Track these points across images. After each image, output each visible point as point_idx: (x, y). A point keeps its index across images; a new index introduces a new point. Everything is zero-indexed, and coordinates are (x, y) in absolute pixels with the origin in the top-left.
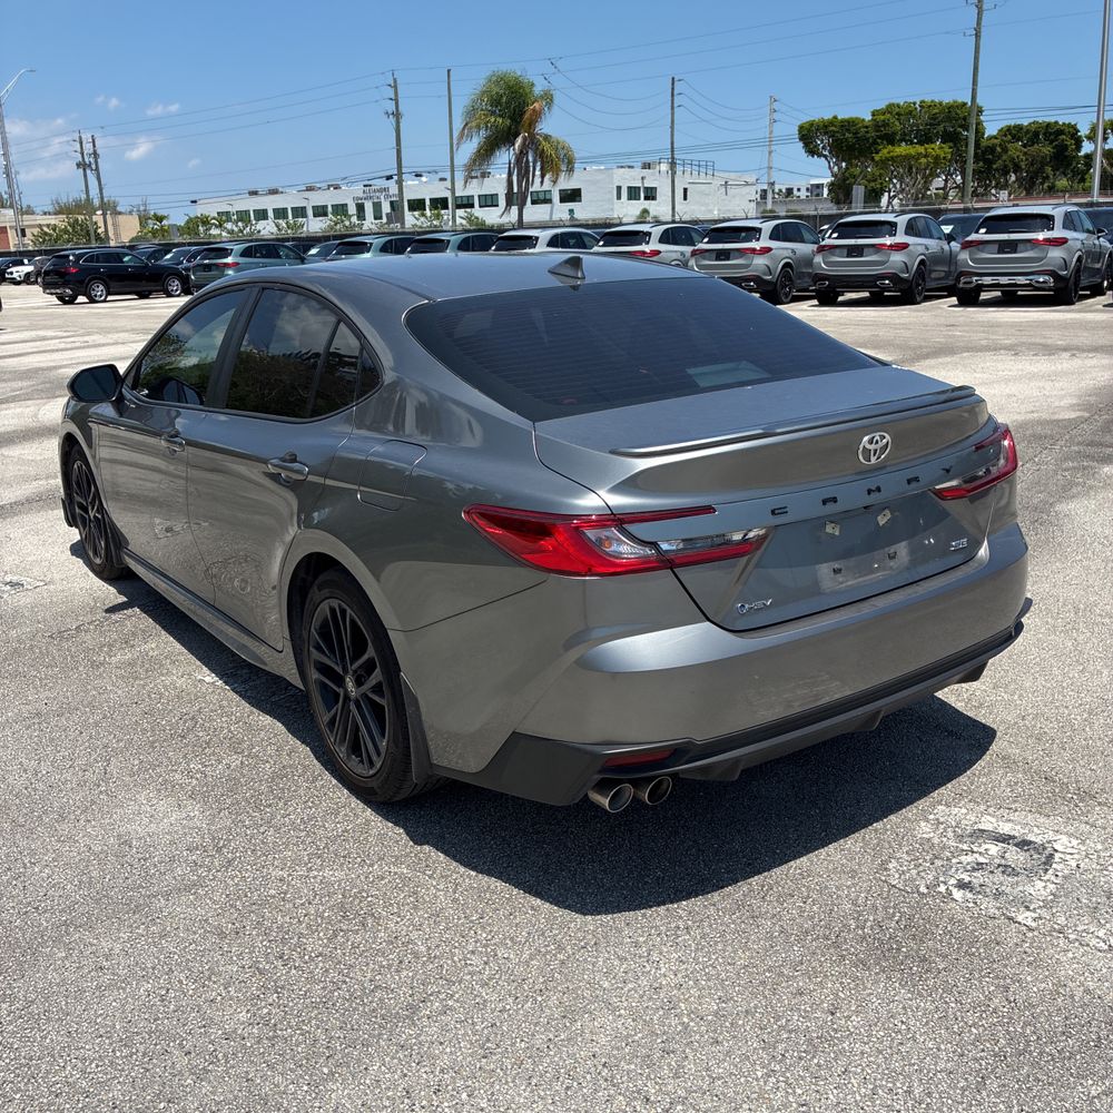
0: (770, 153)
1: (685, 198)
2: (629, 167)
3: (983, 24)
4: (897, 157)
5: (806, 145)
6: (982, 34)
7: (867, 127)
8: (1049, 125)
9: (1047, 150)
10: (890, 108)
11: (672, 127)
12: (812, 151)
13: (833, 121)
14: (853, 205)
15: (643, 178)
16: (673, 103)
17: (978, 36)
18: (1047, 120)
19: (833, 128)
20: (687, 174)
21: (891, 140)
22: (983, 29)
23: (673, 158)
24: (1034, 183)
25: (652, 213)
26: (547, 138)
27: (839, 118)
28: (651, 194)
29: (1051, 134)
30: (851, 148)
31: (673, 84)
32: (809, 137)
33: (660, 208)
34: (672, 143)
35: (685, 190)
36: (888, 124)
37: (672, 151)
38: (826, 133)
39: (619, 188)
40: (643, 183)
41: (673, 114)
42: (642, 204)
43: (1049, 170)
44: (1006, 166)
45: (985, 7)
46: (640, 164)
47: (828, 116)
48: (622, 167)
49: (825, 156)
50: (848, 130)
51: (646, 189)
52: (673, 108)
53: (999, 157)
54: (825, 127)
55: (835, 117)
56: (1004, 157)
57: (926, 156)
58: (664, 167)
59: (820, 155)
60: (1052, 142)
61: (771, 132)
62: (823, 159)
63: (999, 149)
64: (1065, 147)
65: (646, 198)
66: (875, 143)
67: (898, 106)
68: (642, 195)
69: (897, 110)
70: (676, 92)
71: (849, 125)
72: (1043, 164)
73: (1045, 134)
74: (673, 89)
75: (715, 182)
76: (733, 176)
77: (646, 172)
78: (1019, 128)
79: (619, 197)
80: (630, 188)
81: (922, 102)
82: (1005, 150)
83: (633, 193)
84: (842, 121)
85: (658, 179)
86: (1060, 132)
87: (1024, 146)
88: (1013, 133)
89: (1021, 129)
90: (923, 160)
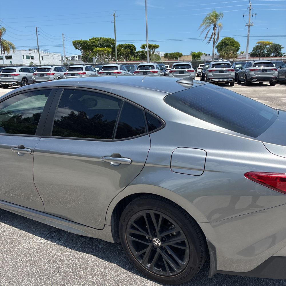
0: (64, 48)
1: (42, 59)
2: (25, 50)
3: (115, 20)
4: (99, 50)
5: (75, 47)
6: (115, 22)
7: (90, 43)
8: (128, 45)
9: (129, 50)
10: (93, 39)
11: (37, 40)
12: (77, 48)
13: (81, 41)
14: (93, 62)
15: (30, 53)
16: (37, 34)
17: (114, 23)
18: (128, 43)
19: (81, 43)
20: (42, 53)
21: (96, 46)
22: (115, 21)
23: (38, 48)
24: (127, 58)
25: (34, 63)
26: (4, 41)
27: (83, 40)
28: (33, 58)
29: (129, 47)
30: (86, 48)
31: (36, 29)
32: (76, 44)
33: (36, 62)
34: (38, 44)
35: (42, 57)
36: (95, 43)
37: (38, 47)
38: (80, 44)
39: (23, 56)
40: (30, 55)
41: (37, 37)
42: (30, 60)
43: (130, 55)
44: (121, 54)
45: (115, 16)
46: (28, 50)
47: (80, 40)
48: (23, 50)
49: (80, 50)
50: (85, 43)
51: (31, 56)
52: (37, 35)
53: (119, 52)
54: (79, 42)
55: (81, 40)
56: (120, 52)
57: (106, 51)
58: (36, 51)
59: (79, 49)
60: (129, 49)
61: (64, 43)
62: (79, 50)
63: (119, 50)
64: (133, 50)
65: (31, 59)
66: (92, 47)
67: (95, 38)
68: (30, 58)
69: (95, 39)
70: (37, 31)
71: (85, 42)
72: (128, 54)
73: (128, 47)
74: (36, 30)
75: (50, 55)
76: (54, 53)
77: (30, 52)
78: (122, 45)
79: (24, 58)
80: (26, 56)
81: (101, 38)
82: (120, 50)
83: (28, 57)
84: (83, 41)
85: (34, 53)
86: (131, 46)
87: (124, 49)
88: (121, 46)
89: (123, 45)
90: (105, 52)
